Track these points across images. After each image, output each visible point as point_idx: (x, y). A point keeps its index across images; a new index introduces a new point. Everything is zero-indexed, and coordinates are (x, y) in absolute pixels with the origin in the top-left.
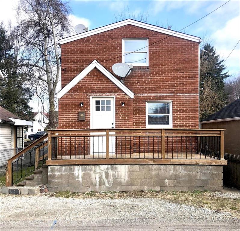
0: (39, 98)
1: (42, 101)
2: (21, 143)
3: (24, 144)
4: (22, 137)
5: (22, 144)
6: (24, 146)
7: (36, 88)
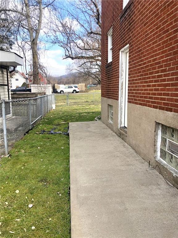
0: (20, 48)
1: (23, 51)
2: (7, 93)
3: (10, 96)
4: (7, 84)
5: (8, 95)
6: (10, 98)
7: (17, 37)
